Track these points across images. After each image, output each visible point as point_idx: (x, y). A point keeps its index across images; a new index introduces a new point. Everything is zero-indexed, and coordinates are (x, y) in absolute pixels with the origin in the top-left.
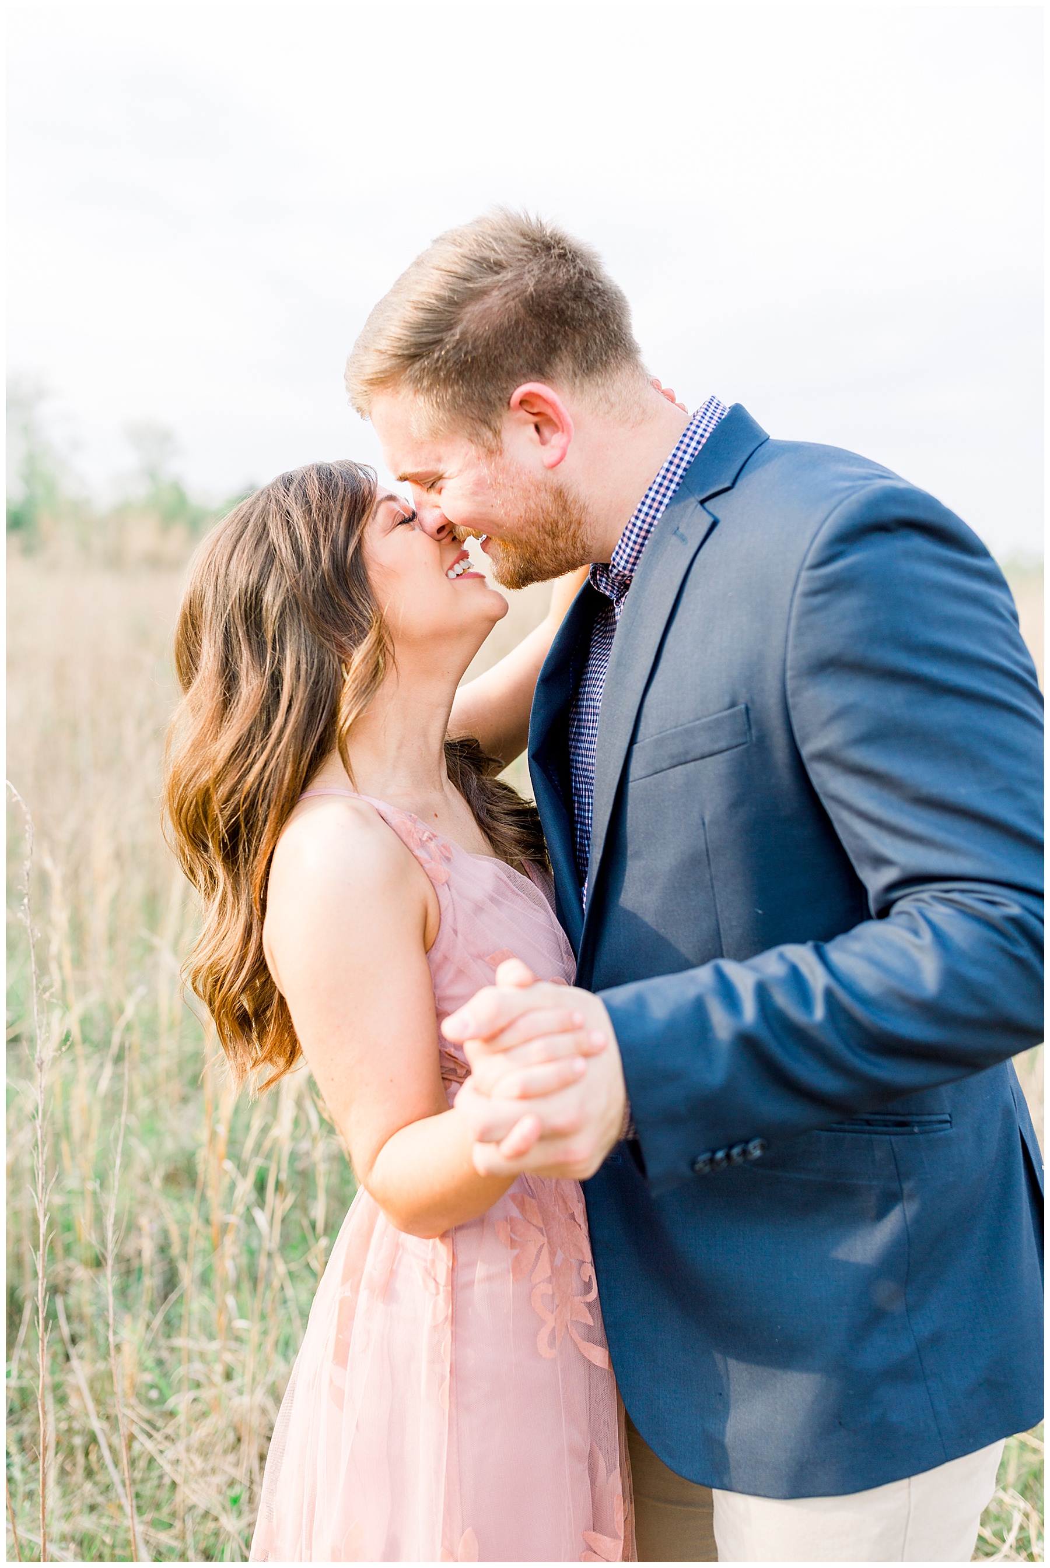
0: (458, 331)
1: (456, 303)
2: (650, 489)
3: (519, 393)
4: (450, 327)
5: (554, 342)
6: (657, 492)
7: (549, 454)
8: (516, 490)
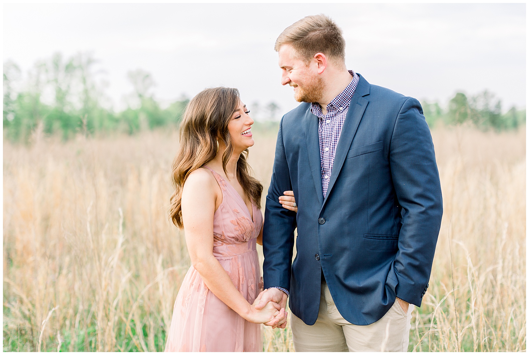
0: (307, 37)
1: (309, 31)
3: (317, 55)
4: (306, 35)
5: (328, 46)
7: (320, 71)
8: (310, 76)
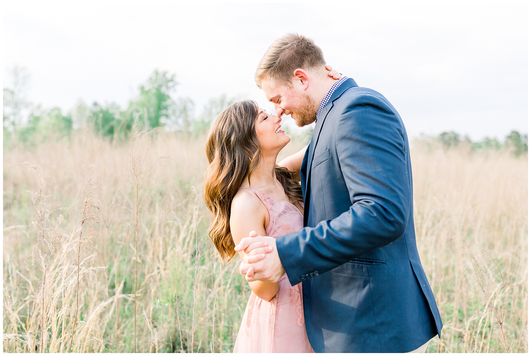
2: (324, 98)
6: (325, 99)
